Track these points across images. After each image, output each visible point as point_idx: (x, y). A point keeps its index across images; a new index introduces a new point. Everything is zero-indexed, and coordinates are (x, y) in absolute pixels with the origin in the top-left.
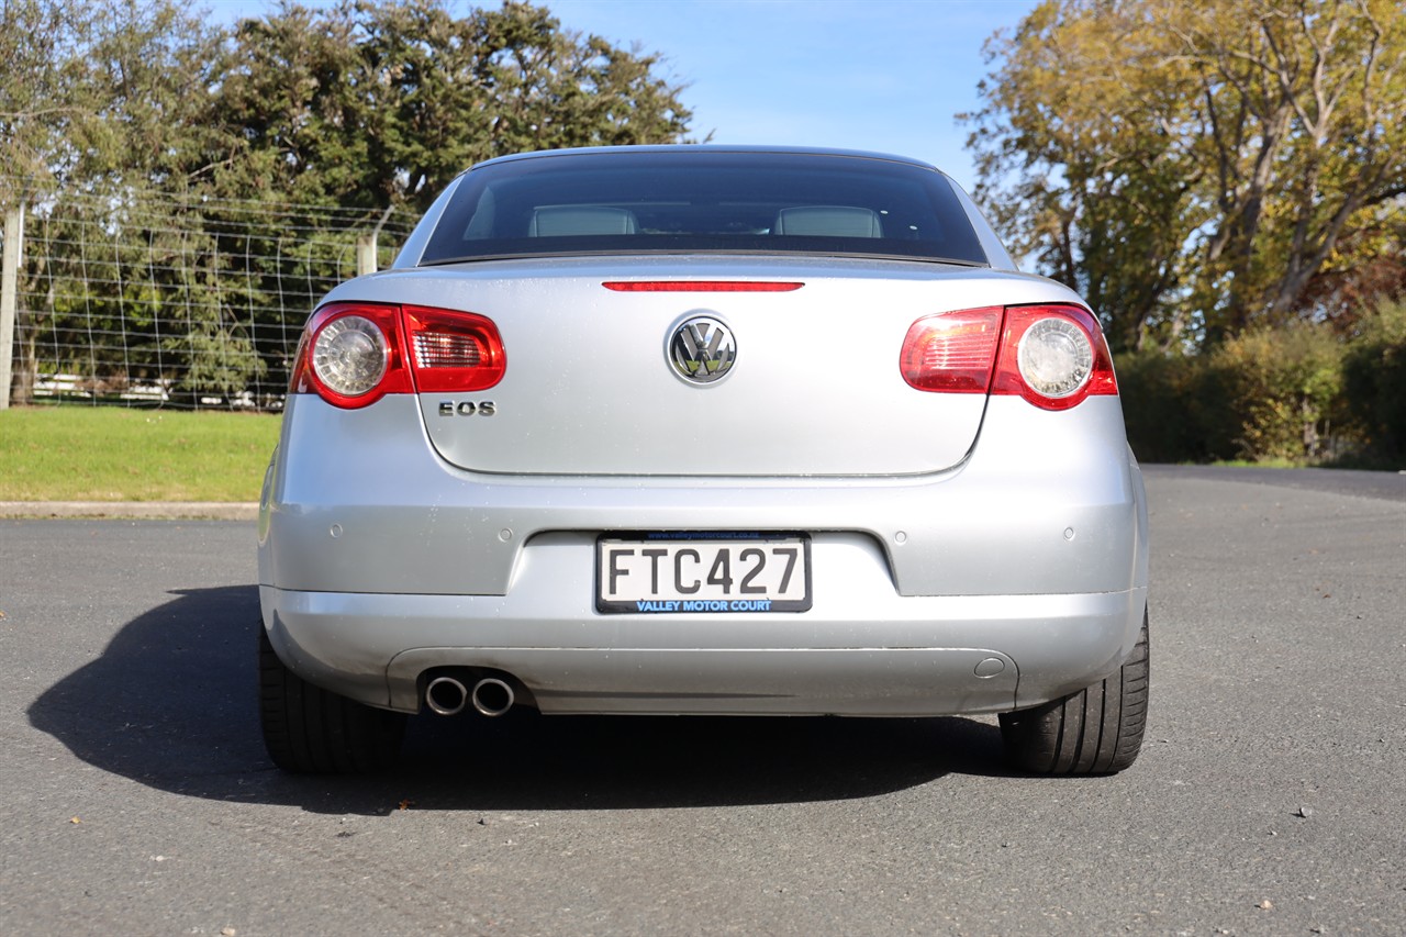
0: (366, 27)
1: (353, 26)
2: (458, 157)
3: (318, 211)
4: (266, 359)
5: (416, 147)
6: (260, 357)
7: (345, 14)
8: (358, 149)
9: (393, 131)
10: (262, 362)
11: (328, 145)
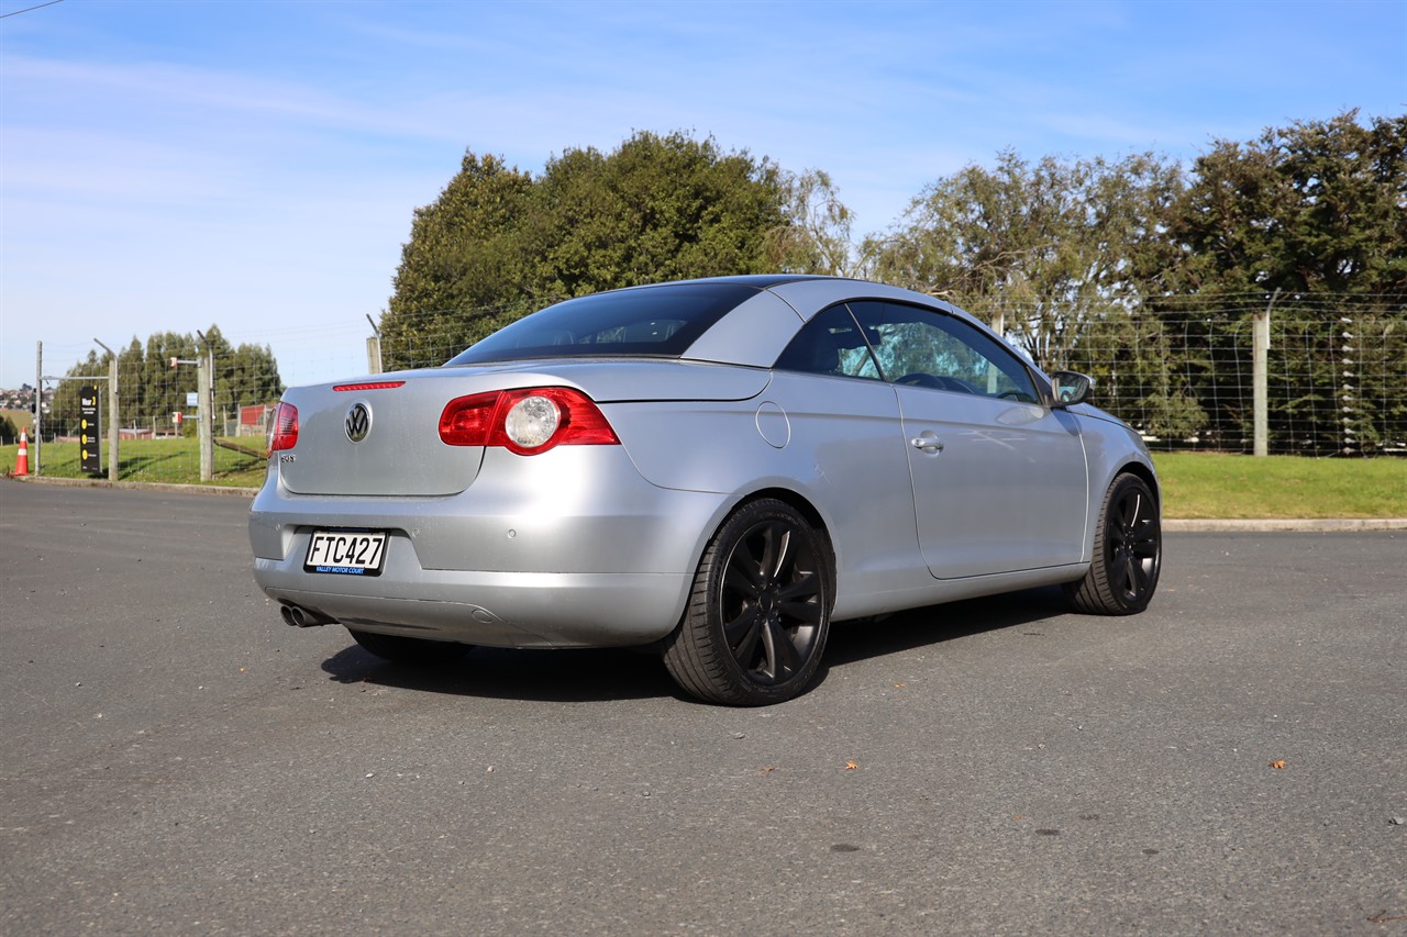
0: (1290, 148)
1: (1279, 149)
2: (1357, 241)
3: (1242, 297)
4: (1208, 411)
5: (1325, 237)
6: (1203, 411)
7: (1270, 141)
8: (1276, 245)
9: (1304, 227)
10: (1205, 414)
11: (1251, 244)
